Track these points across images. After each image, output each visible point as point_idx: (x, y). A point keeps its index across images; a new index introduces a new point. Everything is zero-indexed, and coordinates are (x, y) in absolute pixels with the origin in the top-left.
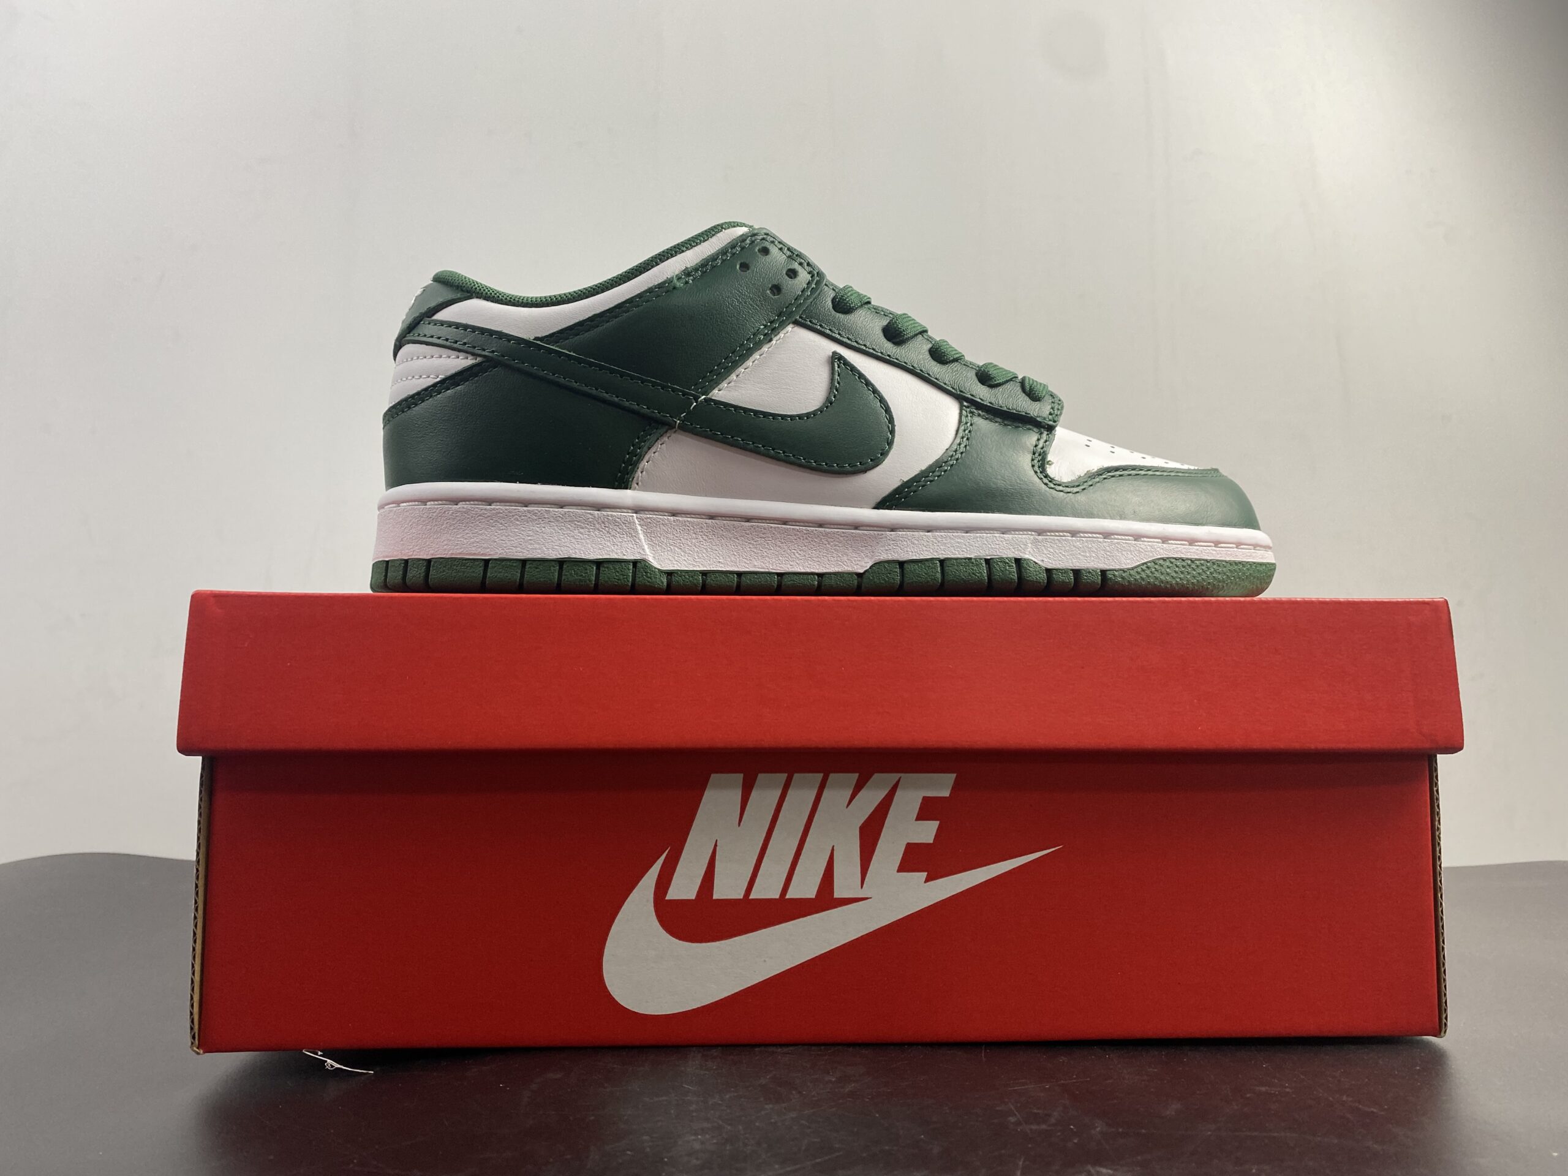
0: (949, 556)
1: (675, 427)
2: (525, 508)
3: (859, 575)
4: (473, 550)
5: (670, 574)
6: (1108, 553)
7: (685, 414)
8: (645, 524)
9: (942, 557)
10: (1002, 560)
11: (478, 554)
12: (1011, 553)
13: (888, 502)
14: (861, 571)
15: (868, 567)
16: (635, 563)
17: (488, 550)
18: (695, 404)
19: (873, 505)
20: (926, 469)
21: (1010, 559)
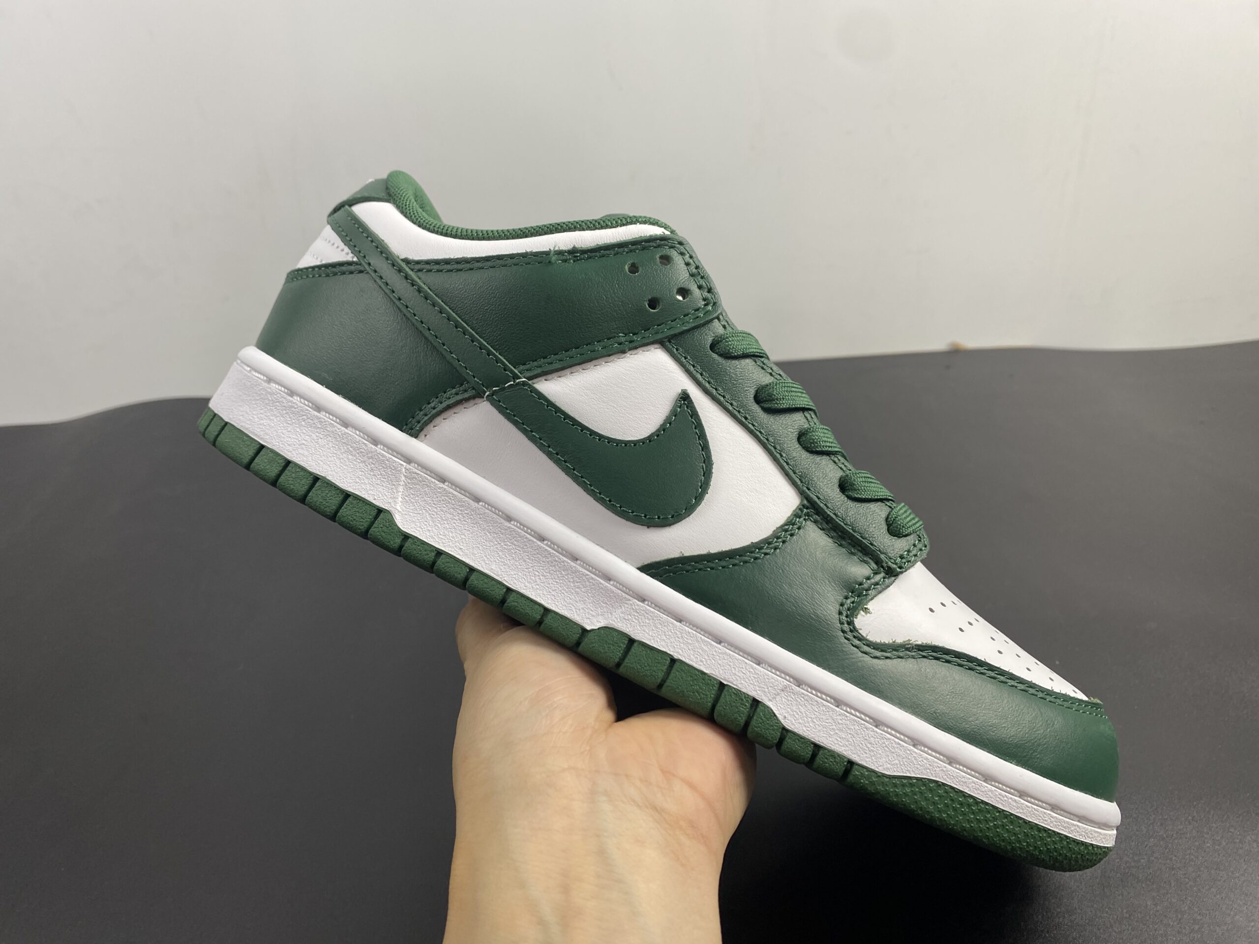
0: (683, 659)
1: (483, 398)
2: (316, 413)
3: (584, 631)
4: (258, 431)
5: (406, 537)
6: (869, 746)
7: (497, 388)
8: (410, 476)
9: (676, 656)
10: (738, 693)
11: (258, 437)
12: (752, 690)
13: (653, 569)
14: (588, 628)
15: (597, 628)
16: (380, 511)
17: (268, 437)
18: (512, 383)
19: (640, 565)
20: (715, 554)
21: (747, 696)
